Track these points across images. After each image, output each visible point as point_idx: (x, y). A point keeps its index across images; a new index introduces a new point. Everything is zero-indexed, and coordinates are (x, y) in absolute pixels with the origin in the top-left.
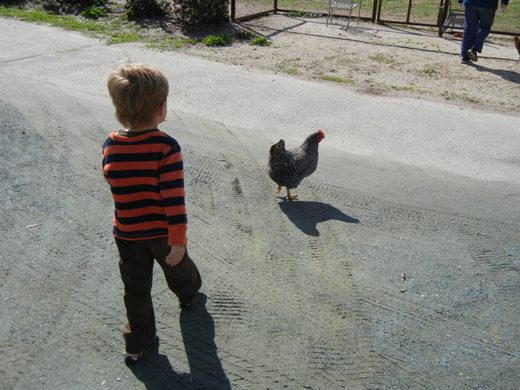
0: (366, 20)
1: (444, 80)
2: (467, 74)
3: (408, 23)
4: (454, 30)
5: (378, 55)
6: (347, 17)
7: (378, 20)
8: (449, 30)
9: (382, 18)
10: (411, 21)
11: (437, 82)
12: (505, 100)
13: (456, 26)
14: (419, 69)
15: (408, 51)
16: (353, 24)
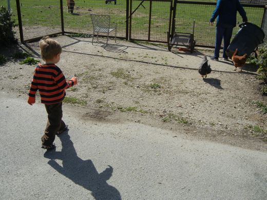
0: (122, 39)
1: (165, 95)
2: (184, 88)
3: (149, 40)
4: (178, 47)
5: (119, 70)
6: (106, 37)
7: (130, 39)
8: (174, 46)
9: (132, 37)
10: (151, 39)
11: (159, 98)
12: (214, 120)
13: (179, 43)
14: (147, 83)
15: (144, 66)
16: (111, 42)
